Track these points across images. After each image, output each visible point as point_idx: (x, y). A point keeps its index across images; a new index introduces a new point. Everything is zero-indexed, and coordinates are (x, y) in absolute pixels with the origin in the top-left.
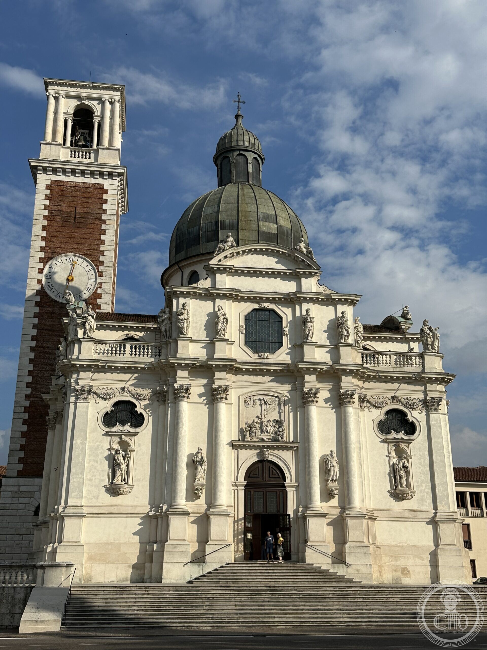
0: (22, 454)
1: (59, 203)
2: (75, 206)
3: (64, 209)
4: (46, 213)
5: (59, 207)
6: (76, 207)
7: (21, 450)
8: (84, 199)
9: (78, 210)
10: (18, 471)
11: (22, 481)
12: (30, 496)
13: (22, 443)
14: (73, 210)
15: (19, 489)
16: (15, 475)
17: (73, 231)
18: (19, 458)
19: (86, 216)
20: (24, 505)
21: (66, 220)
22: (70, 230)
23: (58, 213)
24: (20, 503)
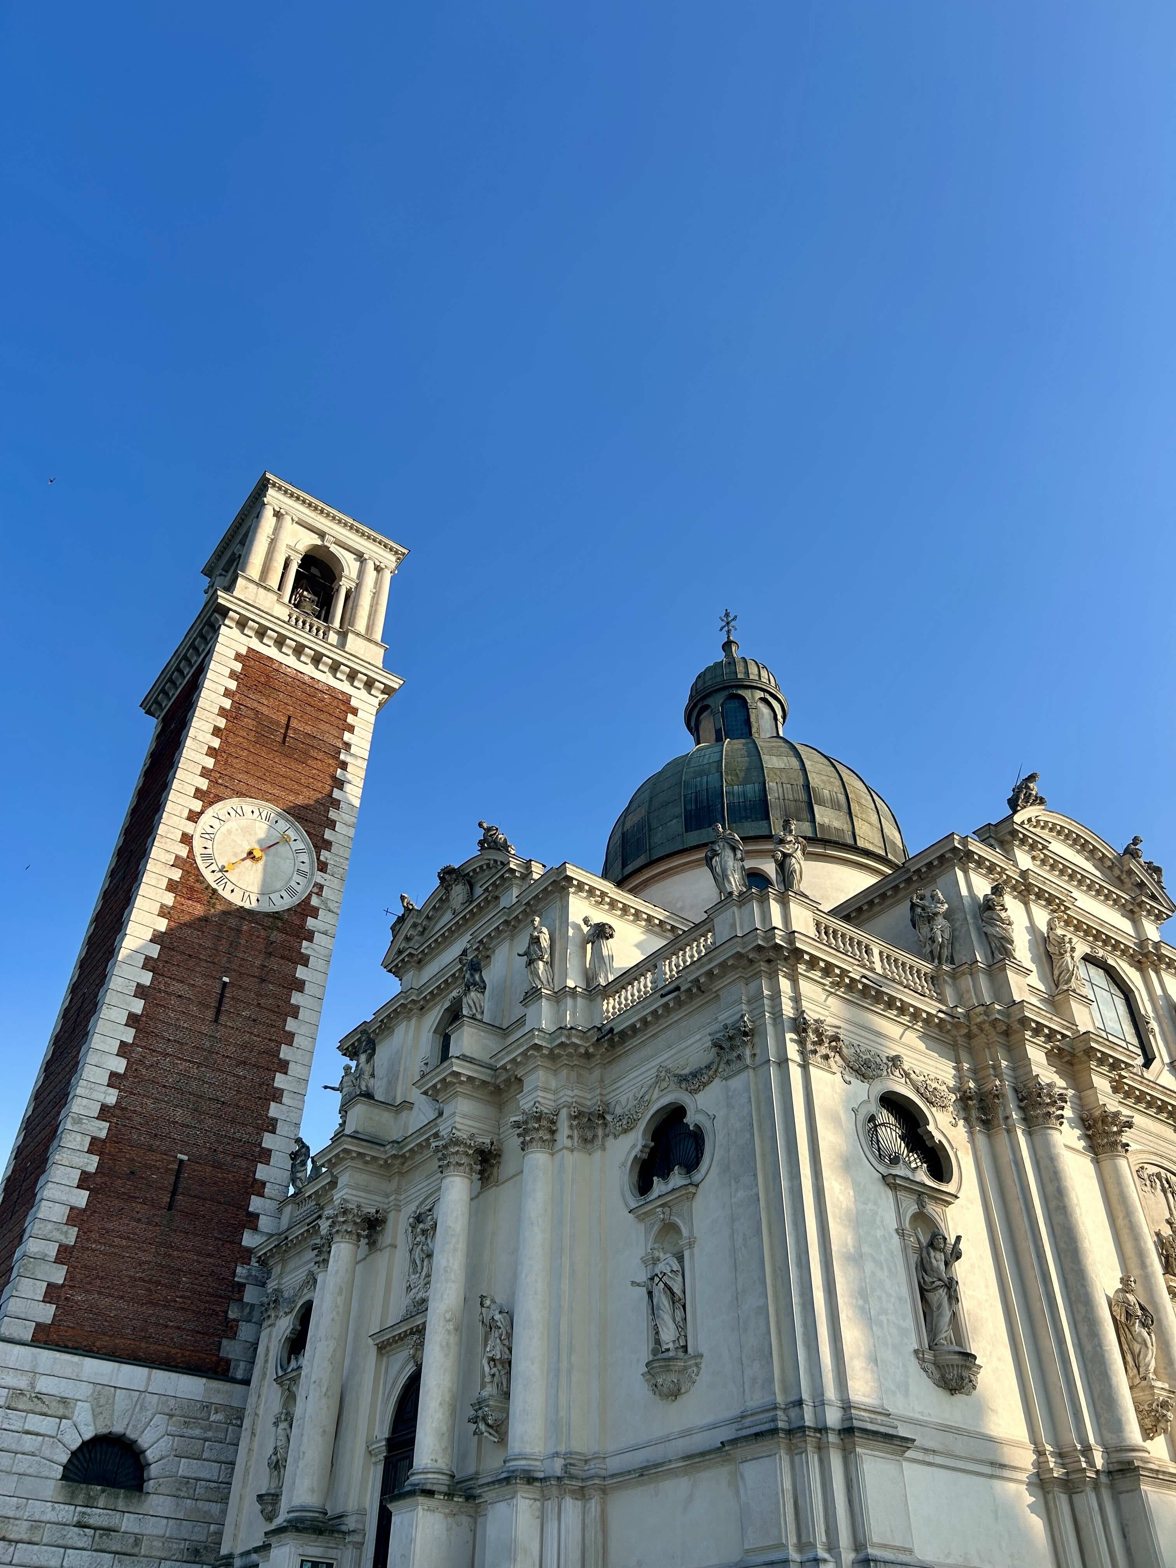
0: (58, 1275)
1: (257, 696)
2: (288, 713)
3: (265, 711)
4: (227, 704)
5: (256, 705)
6: (289, 717)
7: (58, 1260)
8: (308, 708)
9: (294, 723)
10: (38, 1325)
11: (47, 1358)
12: (60, 1413)
13: (65, 1241)
14: (283, 720)
15: (32, 1385)
16: (28, 1337)
17: (276, 760)
18: (50, 1285)
19: (308, 741)
20: (40, 1438)
21: (266, 734)
22: (271, 756)
23: (251, 714)
24: (28, 1433)
